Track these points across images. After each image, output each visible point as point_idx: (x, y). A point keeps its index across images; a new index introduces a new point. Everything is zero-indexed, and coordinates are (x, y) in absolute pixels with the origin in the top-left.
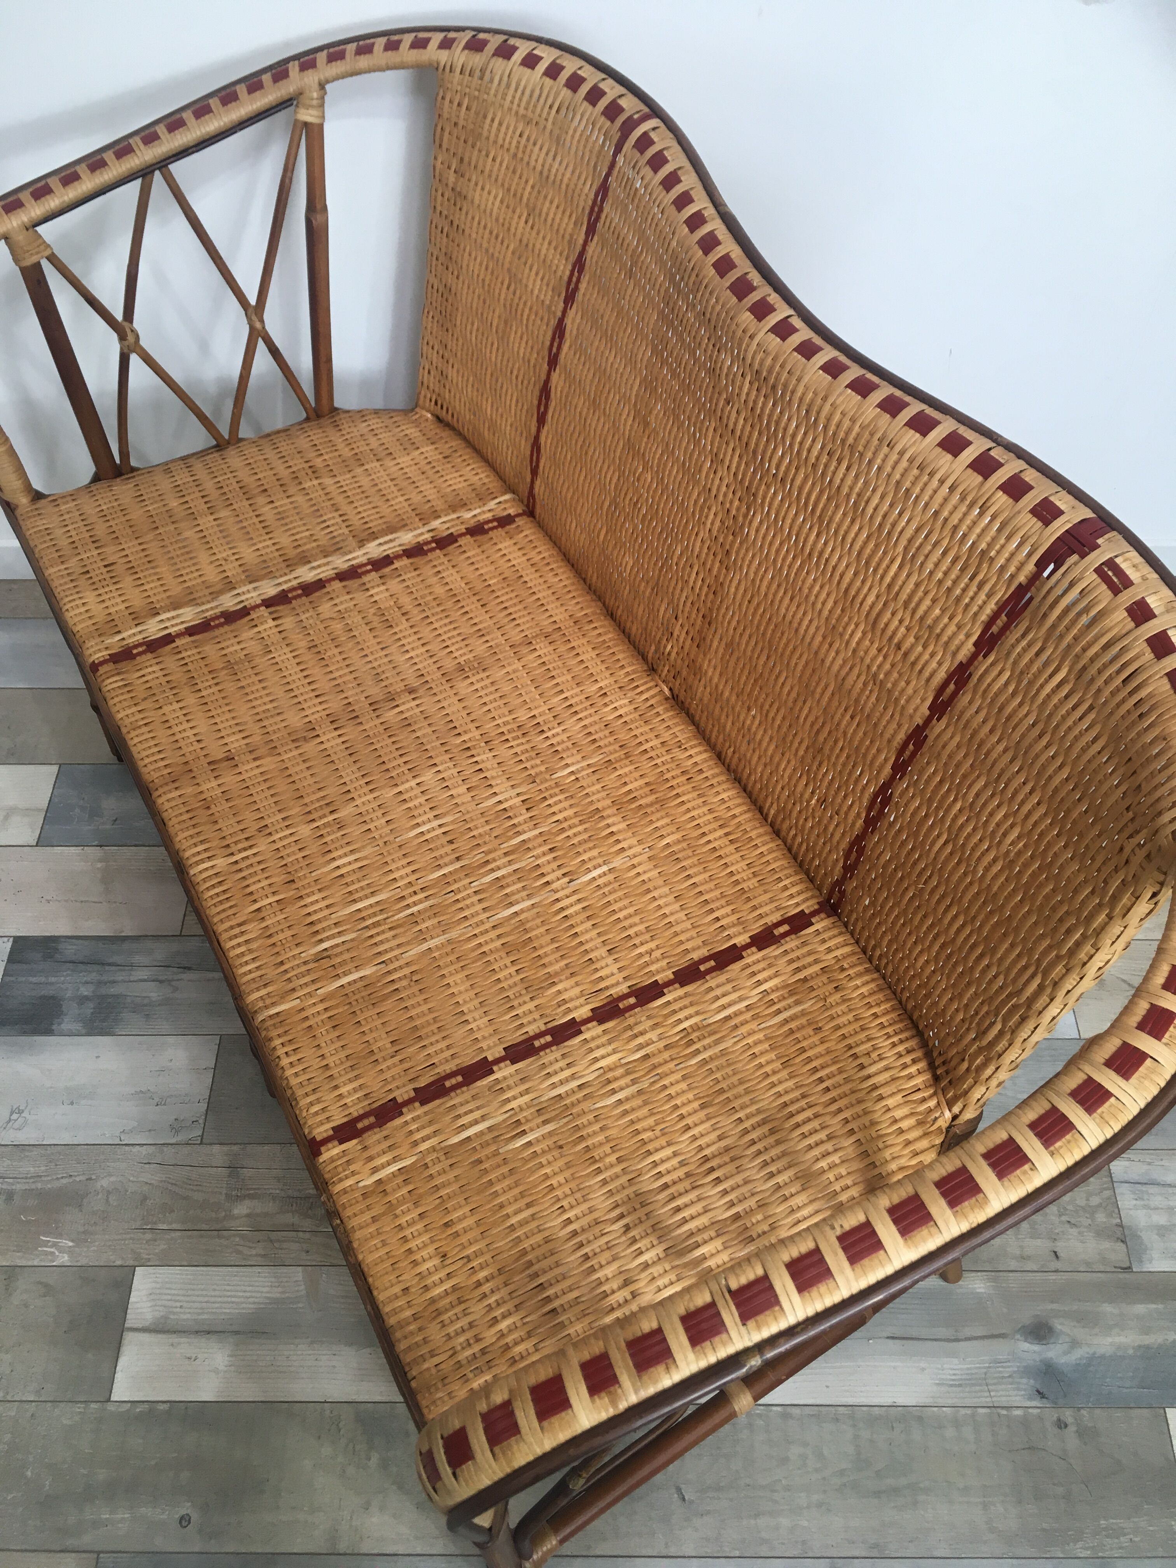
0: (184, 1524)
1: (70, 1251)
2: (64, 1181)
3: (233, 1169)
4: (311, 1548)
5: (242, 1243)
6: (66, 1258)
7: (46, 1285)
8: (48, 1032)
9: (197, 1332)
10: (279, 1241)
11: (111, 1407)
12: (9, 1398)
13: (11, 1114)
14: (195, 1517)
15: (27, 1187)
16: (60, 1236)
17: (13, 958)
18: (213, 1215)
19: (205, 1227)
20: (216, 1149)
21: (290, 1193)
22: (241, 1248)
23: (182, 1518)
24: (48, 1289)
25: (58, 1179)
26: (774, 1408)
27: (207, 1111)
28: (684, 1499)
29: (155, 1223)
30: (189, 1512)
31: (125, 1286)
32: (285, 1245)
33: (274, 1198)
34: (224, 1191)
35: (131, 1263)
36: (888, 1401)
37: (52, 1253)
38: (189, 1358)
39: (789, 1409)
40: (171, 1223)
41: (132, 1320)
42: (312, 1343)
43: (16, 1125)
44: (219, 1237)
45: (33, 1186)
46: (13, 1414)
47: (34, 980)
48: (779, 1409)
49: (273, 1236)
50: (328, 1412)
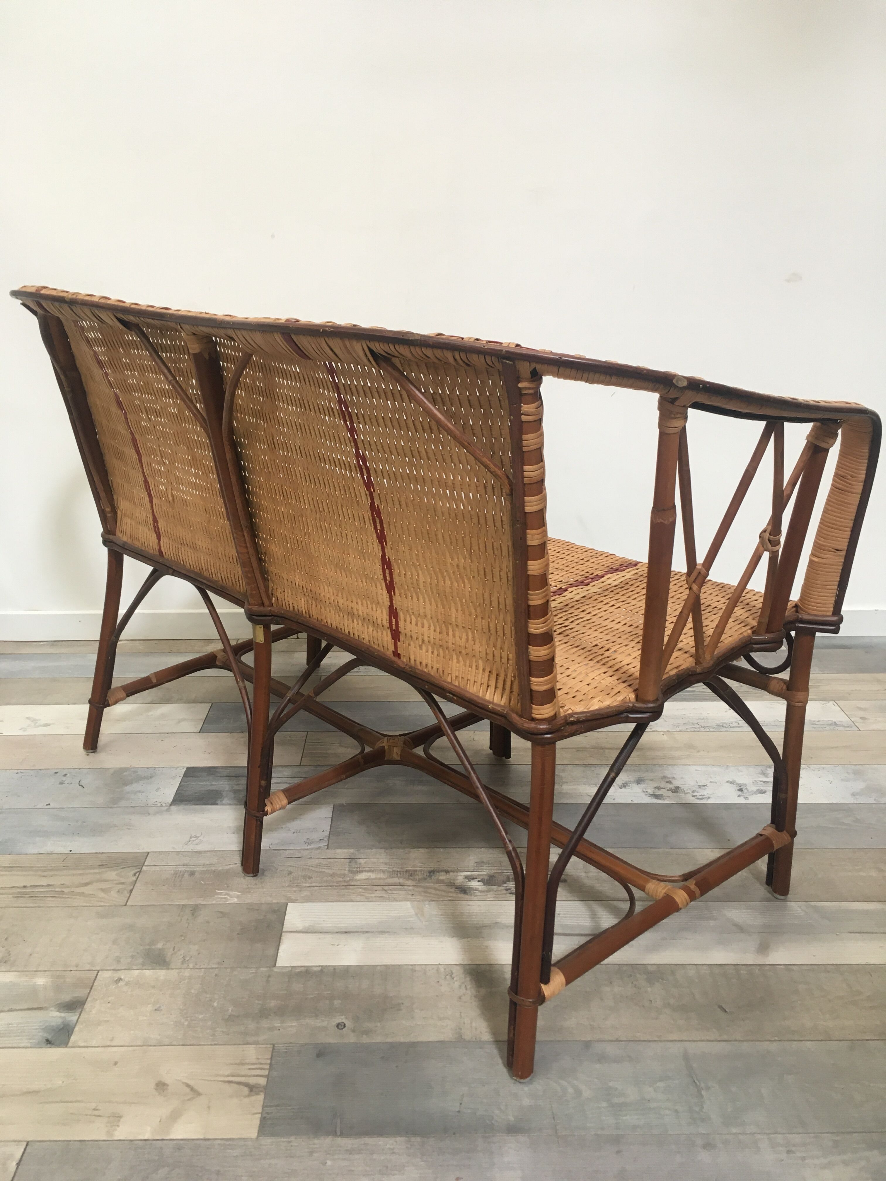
0: (340, 1027)
1: (238, 897)
2: (231, 866)
3: (352, 859)
4: (441, 1038)
5: (364, 891)
6: (236, 899)
7: (221, 912)
8: (214, 803)
9: (337, 933)
10: (390, 890)
11: (275, 969)
12: (197, 967)
13: (191, 837)
14: (348, 1023)
15: (204, 869)
16: (231, 890)
17: (186, 775)
18: (341, 879)
19: (335, 884)
20: (339, 851)
21: (395, 869)
22: (362, 894)
23: (338, 1025)
24: (223, 915)
25: (226, 865)
26: (778, 966)
27: (329, 835)
28: (726, 1011)
29: (300, 883)
30: (344, 1021)
31: (280, 912)
32: (394, 892)
33: (384, 872)
34: (347, 869)
35: (283, 901)
36: (863, 962)
37: (225, 898)
38: (333, 945)
39: (790, 967)
40: (312, 883)
41: (287, 926)
42: (424, 936)
43: (195, 843)
44: (346, 889)
45: (209, 869)
46: (202, 974)
47: (202, 783)
48: (782, 967)
49: (386, 888)
50: (443, 970)
